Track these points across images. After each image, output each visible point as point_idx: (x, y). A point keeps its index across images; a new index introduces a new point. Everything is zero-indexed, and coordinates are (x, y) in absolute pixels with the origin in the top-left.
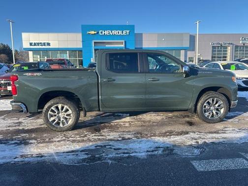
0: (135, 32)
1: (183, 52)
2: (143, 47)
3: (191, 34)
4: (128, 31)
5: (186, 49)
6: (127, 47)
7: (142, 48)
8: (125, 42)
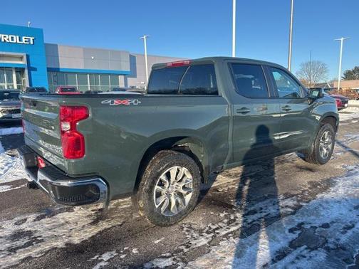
0: (45, 42)
1: (121, 78)
2: (61, 67)
3: (131, 53)
4: (31, 39)
5: (125, 75)
6: (31, 66)
7: (59, 69)
8: (28, 56)
